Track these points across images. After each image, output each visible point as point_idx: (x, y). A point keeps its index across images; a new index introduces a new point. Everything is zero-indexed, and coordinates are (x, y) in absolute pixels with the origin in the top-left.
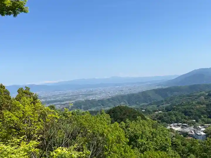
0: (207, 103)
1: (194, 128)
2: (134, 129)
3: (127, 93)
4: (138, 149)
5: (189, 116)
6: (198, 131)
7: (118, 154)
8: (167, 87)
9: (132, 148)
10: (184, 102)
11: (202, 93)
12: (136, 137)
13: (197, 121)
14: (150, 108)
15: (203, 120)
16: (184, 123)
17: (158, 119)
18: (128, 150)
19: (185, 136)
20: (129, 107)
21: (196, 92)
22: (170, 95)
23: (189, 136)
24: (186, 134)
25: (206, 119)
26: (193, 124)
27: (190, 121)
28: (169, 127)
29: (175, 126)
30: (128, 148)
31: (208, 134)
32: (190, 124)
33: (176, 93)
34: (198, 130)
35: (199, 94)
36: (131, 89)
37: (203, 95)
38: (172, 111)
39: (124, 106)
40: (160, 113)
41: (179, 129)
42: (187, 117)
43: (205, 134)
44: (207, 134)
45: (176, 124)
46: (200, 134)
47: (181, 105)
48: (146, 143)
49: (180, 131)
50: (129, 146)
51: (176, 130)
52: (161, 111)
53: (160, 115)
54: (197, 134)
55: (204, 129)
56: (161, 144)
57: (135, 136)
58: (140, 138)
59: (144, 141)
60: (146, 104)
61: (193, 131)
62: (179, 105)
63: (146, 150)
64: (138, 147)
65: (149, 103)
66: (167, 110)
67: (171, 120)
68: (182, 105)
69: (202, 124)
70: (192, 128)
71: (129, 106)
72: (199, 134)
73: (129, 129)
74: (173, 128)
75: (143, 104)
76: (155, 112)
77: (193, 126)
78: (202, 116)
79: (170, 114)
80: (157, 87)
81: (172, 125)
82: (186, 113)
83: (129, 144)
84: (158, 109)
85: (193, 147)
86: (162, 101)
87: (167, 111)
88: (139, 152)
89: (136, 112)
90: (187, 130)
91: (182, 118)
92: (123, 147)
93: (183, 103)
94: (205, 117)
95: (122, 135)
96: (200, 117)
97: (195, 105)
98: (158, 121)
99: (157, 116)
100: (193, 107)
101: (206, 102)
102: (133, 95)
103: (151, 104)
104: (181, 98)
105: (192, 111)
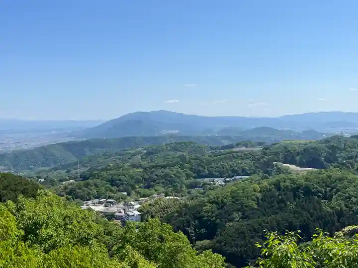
0: (145, 166)
1: (124, 205)
2: (34, 212)
3: (11, 150)
4: (40, 247)
5: (117, 187)
6: (130, 210)
7: (4, 259)
8: (84, 139)
9: (29, 246)
10: (111, 165)
11: (138, 150)
12: (38, 225)
13: (129, 195)
14: (53, 175)
15: (138, 193)
16: (109, 197)
17: (67, 193)
18: (22, 249)
19: (109, 220)
20: (15, 174)
21: (130, 148)
22: (88, 153)
23: (116, 219)
24: (111, 216)
25: (142, 191)
26: (123, 198)
27: (119, 194)
28: (85, 207)
29: (94, 204)
30: (22, 246)
31: (144, 213)
32: (118, 200)
33: (98, 150)
34: (131, 208)
35: (134, 152)
36: (19, 143)
37: (140, 153)
38: (91, 179)
39: (6, 172)
40: (71, 184)
41: (101, 208)
42: (114, 188)
43: (139, 213)
44: (142, 213)
45: (97, 200)
46: (133, 214)
47: (106, 169)
48: (54, 235)
49: (102, 212)
50: (24, 243)
51: (96, 210)
52: (74, 179)
53: (70, 187)
54: (128, 215)
55: (138, 206)
56: (79, 234)
57: (35, 224)
58: (44, 227)
59: (51, 231)
60: (47, 168)
61: (121, 211)
62: (102, 170)
63: (54, 247)
64: (41, 244)
65: (53, 166)
66: (84, 178)
67: (89, 194)
68: (108, 170)
69: (137, 198)
70: (121, 205)
71: (15, 172)
72: (131, 215)
73: (25, 212)
74: (93, 207)
75: (42, 168)
76: (63, 181)
77: (123, 203)
78: (137, 186)
79: (87, 185)
80: (67, 140)
81: (90, 202)
82: (112, 182)
83: (25, 239)
84: (68, 177)
85: (128, 235)
86: (76, 164)
87: (82, 180)
88: (42, 251)
89: (29, 183)
90: (113, 209)
91: (107, 191)
92: (13, 246)
93: (109, 166)
94: (140, 188)
95: (13, 225)
96: (134, 188)
97: (127, 169)
98: (67, 197)
99: (66, 188)
100: (125, 172)
101: (143, 163)
102: (24, 152)
103: (55, 169)
104: (106, 159)
105: (122, 179)
